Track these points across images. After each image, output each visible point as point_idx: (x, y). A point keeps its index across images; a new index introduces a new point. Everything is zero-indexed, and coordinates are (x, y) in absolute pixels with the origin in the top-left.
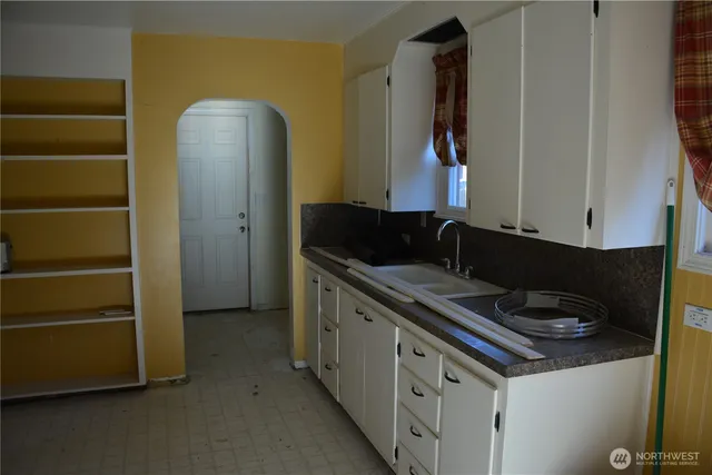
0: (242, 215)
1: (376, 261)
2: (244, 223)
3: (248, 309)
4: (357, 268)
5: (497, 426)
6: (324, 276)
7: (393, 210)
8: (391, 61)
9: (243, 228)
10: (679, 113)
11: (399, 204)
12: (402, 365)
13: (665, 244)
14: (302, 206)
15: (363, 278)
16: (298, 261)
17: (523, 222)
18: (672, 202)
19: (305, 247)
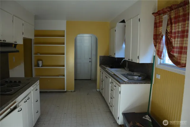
0: (90, 59)
1: (112, 67)
2: (90, 60)
3: (90, 80)
4: (108, 69)
5: (120, 93)
6: (102, 71)
7: (116, 57)
8: (116, 26)
9: (90, 61)
10: (154, 39)
11: (117, 56)
12: (111, 86)
13: (153, 63)
14: (100, 56)
15: (109, 71)
16: (99, 68)
17: (131, 59)
18: (155, 55)
19: (100, 65)
